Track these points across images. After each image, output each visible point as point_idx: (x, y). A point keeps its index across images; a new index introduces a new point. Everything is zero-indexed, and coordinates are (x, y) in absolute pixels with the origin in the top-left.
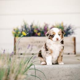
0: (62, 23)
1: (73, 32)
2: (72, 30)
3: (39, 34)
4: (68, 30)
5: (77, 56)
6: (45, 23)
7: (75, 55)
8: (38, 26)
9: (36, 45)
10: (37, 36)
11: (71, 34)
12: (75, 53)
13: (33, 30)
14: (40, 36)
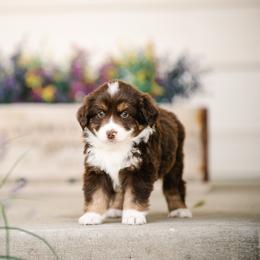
0: (151, 47)
1: (196, 86)
12: (206, 178)
13: (20, 75)
14: (56, 101)
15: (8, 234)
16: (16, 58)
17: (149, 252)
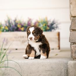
1: (57, 27)
2: (56, 25)
3: (22, 29)
4: (52, 24)
5: (61, 51)
6: (28, 18)
7: (59, 51)
8: (22, 21)
9: (20, 40)
10: (20, 31)
11: (55, 28)
12: (59, 49)
15: (8, 62)
16: (15, 21)
17: (43, 66)
